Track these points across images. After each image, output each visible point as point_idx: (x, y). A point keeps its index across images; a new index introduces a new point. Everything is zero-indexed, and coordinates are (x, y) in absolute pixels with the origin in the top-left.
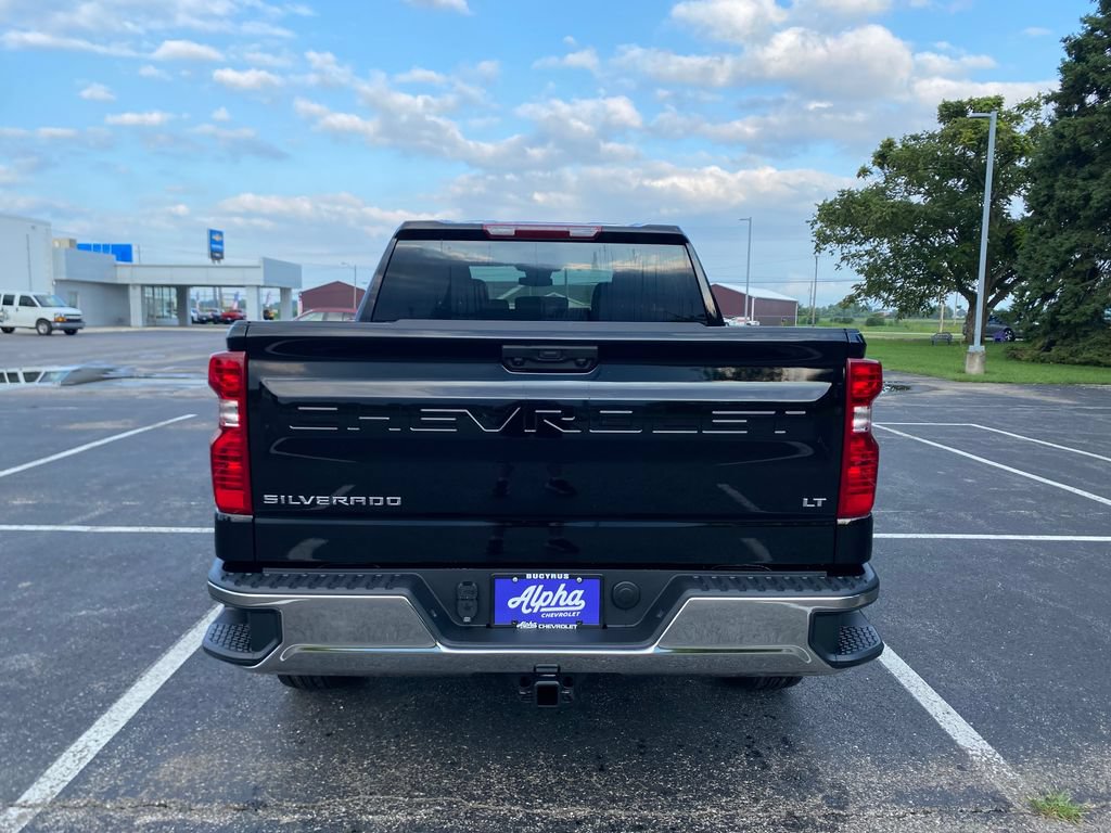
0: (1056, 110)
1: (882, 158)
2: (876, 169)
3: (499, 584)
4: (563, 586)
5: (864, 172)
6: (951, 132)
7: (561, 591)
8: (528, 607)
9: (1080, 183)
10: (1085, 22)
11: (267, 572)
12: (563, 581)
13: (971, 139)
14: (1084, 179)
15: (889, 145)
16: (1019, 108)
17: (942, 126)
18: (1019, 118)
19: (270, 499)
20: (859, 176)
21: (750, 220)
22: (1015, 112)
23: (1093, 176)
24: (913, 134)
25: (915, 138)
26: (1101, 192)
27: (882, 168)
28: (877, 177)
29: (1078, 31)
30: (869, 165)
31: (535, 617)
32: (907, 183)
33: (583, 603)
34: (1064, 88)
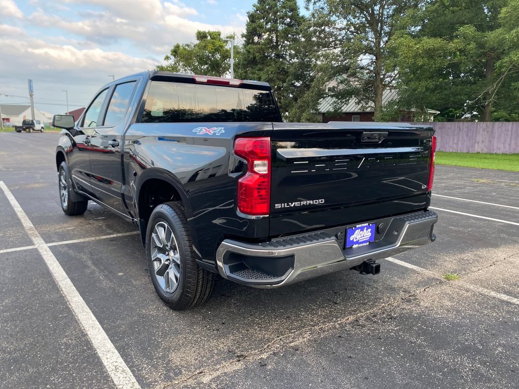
0: (245, 41)
1: (175, 52)
2: (172, 57)
3: (349, 231)
4: (365, 228)
5: (167, 58)
6: (203, 44)
7: (365, 231)
8: (356, 239)
9: (257, 72)
10: (254, 7)
11: (274, 240)
12: (365, 226)
13: (212, 49)
14: (258, 70)
15: (178, 47)
16: (227, 38)
17: (198, 42)
18: (227, 41)
19: (278, 206)
20: (165, 59)
21: (113, 76)
22: (226, 39)
23: (260, 70)
24: (187, 43)
25: (188, 45)
26: (265, 76)
27: (175, 57)
28: (172, 61)
29: (252, 10)
30: (169, 55)
31: (357, 242)
32: (184, 65)
33: (370, 234)
34: (248, 32)
